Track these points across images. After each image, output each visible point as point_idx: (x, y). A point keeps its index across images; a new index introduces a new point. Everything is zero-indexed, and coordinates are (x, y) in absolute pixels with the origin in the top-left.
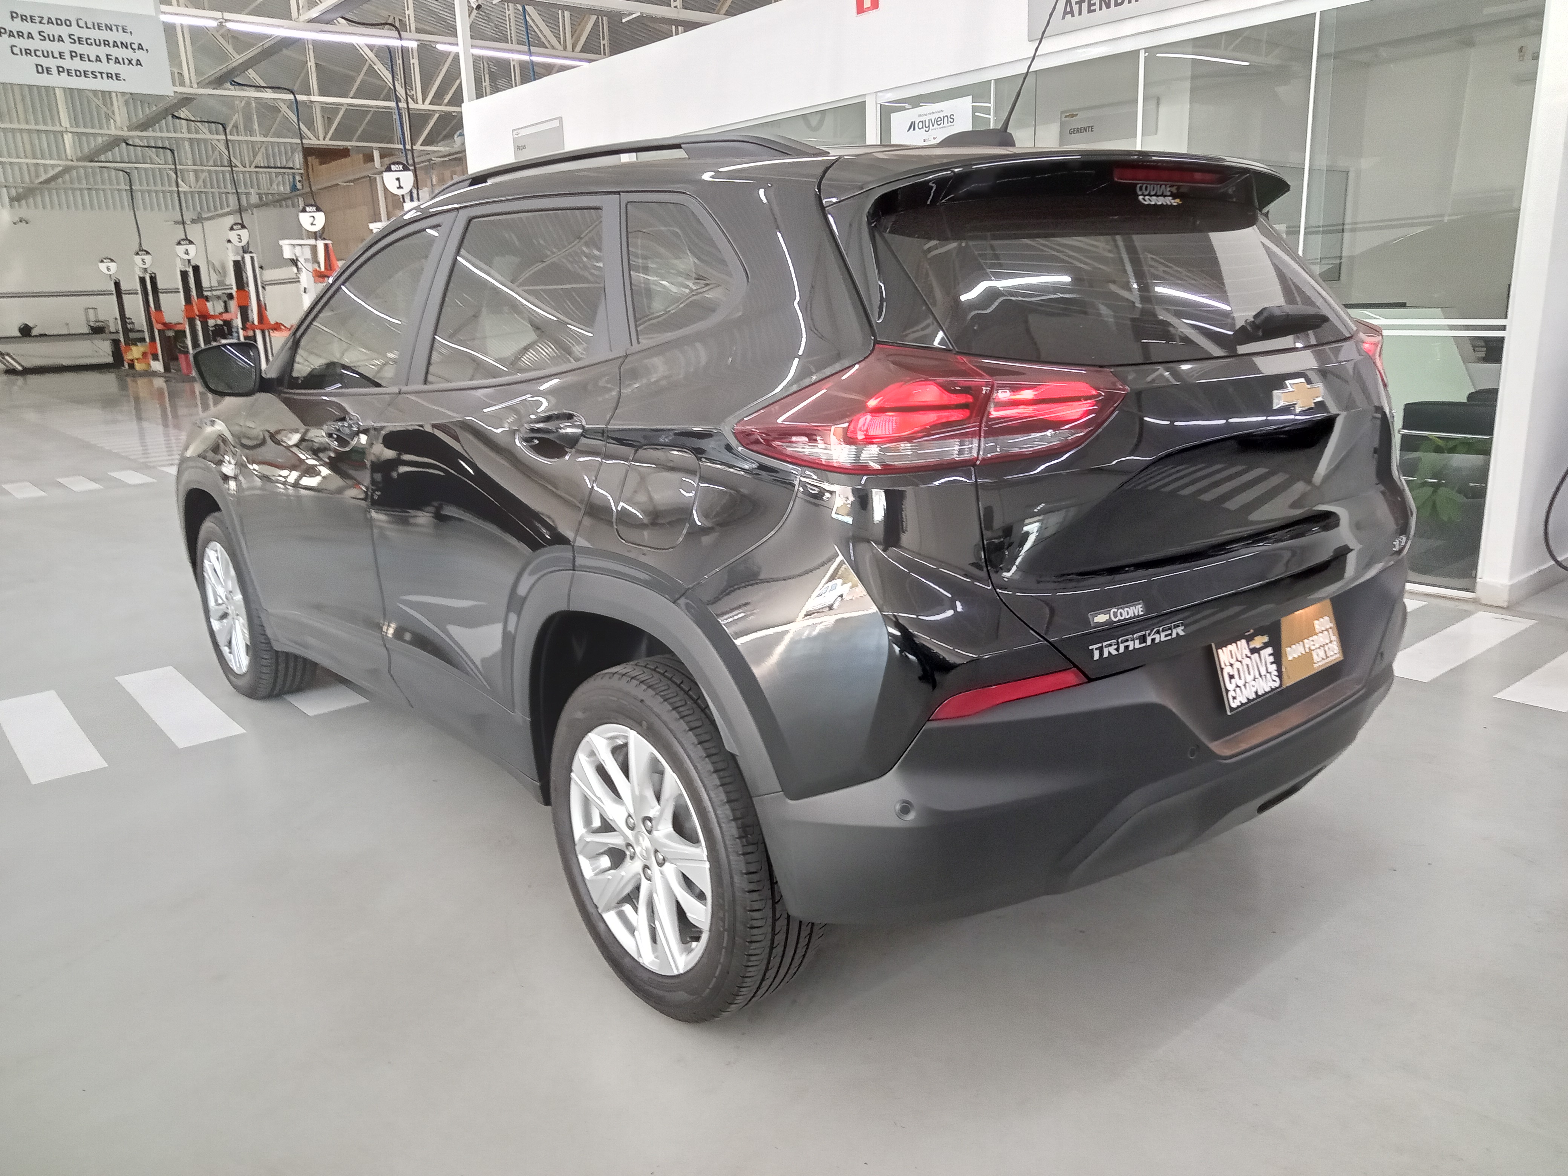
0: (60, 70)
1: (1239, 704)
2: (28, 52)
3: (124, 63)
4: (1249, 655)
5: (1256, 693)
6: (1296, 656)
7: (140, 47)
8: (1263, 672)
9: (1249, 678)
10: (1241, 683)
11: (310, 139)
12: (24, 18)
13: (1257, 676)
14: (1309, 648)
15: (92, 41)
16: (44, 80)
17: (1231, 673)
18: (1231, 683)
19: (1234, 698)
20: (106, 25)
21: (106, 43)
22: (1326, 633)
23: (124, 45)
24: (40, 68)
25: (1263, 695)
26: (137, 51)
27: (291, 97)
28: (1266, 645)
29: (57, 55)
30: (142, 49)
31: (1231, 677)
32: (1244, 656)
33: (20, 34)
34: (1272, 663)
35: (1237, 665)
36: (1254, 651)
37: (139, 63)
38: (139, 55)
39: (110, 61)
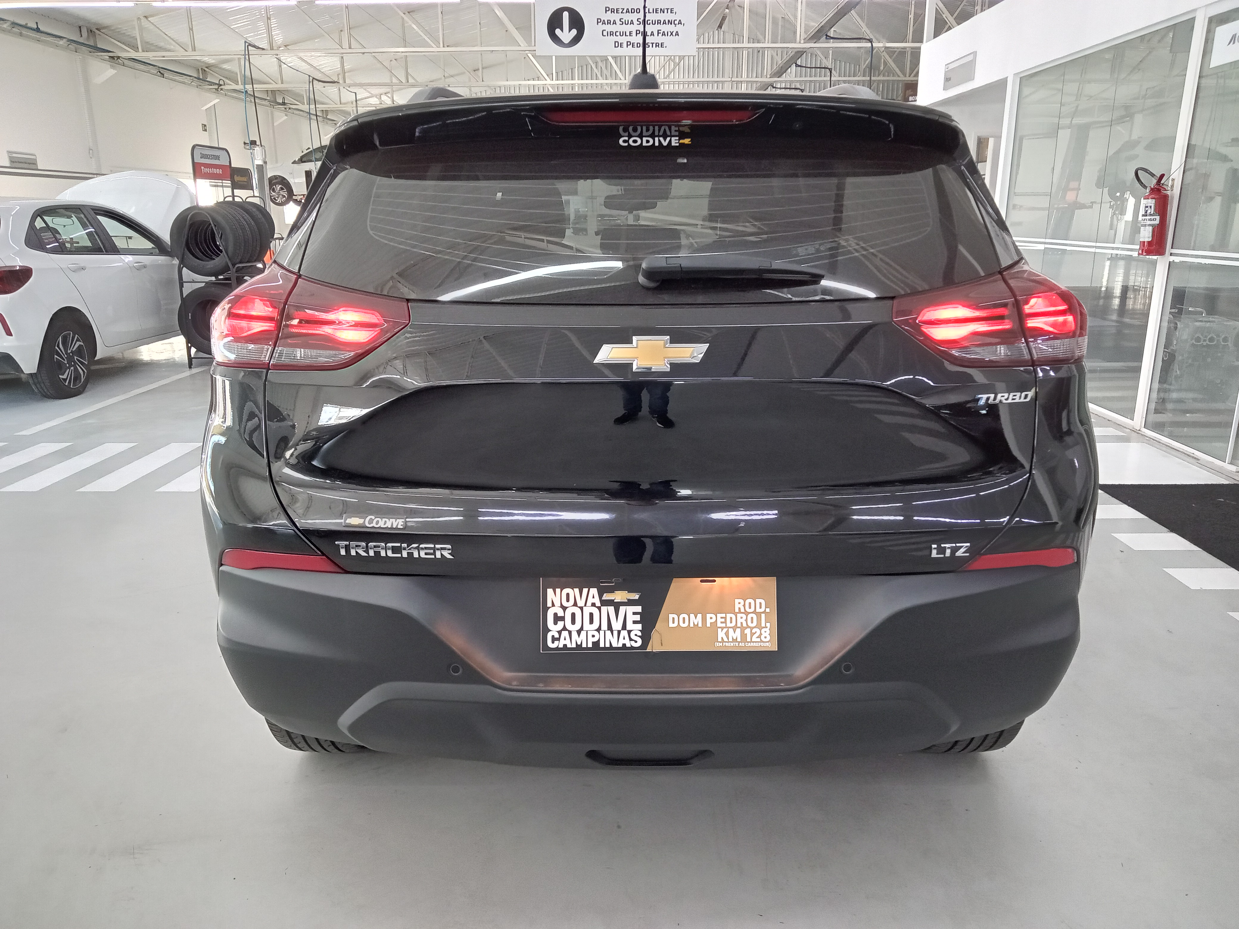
0: (628, 44)
2: (611, 34)
3: (668, 35)
4: (598, 604)
7: (680, 22)
11: (899, 76)
12: (613, 11)
13: (604, 626)
15: (651, 22)
16: (619, 52)
20: (661, 9)
21: (659, 22)
23: (670, 22)
24: (617, 44)
26: (677, 25)
27: (869, 45)
29: (628, 34)
30: (681, 23)
33: (609, 22)
37: (677, 34)
38: (679, 28)
39: (659, 34)
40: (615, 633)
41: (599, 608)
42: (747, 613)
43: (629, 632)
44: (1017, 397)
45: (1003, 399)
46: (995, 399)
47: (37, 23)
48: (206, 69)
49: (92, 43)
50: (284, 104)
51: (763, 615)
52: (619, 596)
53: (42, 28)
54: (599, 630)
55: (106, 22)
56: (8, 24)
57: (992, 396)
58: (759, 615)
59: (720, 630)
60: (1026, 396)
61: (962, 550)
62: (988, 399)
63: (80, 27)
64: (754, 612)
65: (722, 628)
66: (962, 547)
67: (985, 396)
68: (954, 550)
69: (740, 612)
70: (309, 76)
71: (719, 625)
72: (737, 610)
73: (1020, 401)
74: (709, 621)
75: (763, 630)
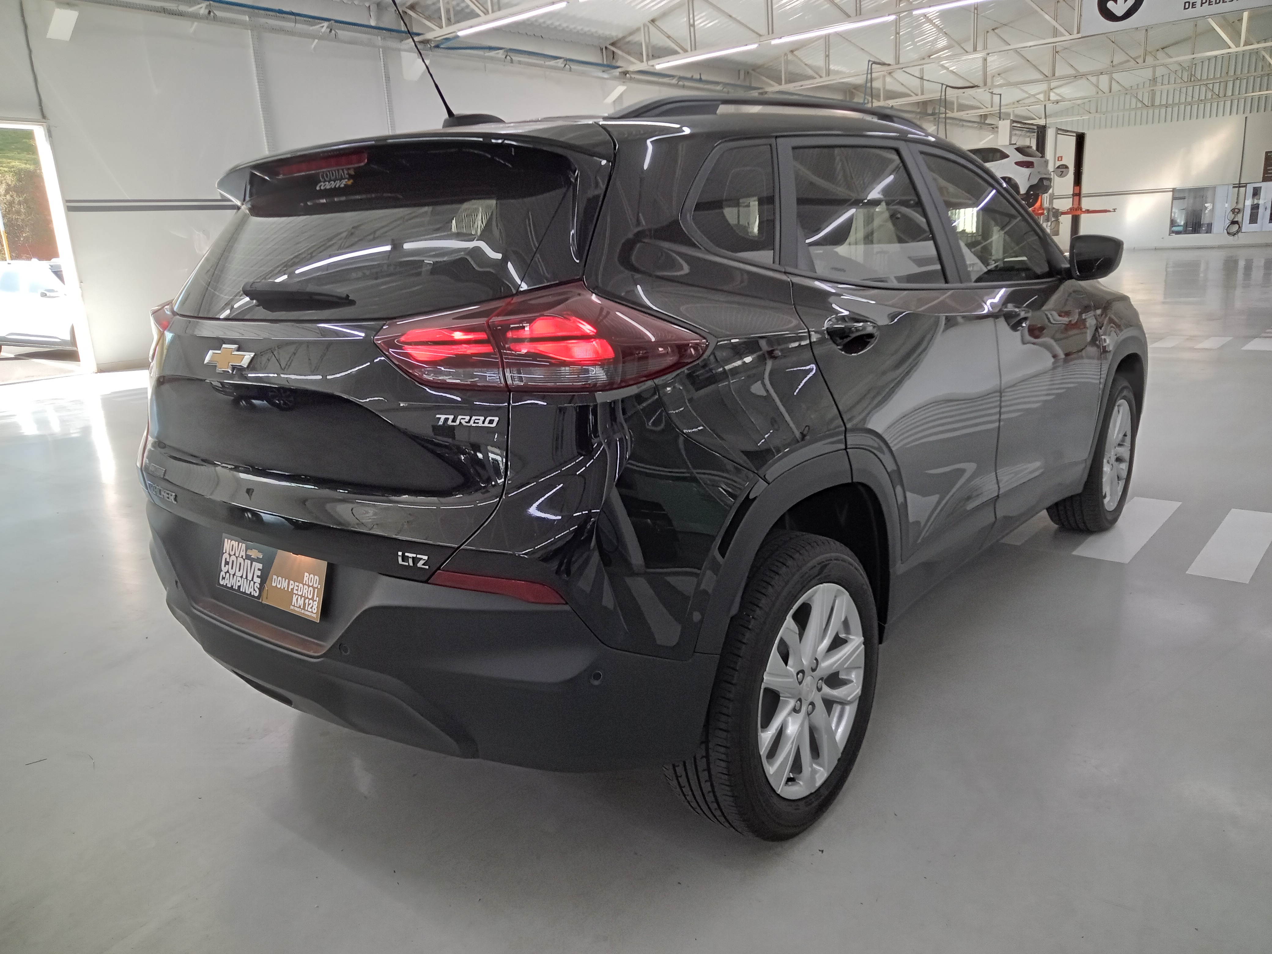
1: (225, 584)
4: (244, 557)
5: (239, 587)
6: (279, 586)
8: (250, 578)
9: (239, 574)
10: (232, 572)
13: (244, 576)
14: (292, 589)
17: (228, 560)
18: (225, 566)
19: (224, 578)
22: (311, 588)
25: (242, 592)
28: (258, 560)
31: (227, 563)
32: (240, 556)
34: (258, 577)
35: (233, 558)
36: (248, 557)
40: (248, 581)
41: (244, 560)
42: (309, 586)
43: (255, 583)
44: (481, 422)
45: (463, 421)
46: (454, 421)
47: (700, 74)
48: (853, 91)
49: (747, 84)
50: (933, 114)
51: (316, 590)
52: (254, 554)
53: (703, 78)
54: (242, 577)
55: (760, 62)
56: (676, 79)
57: (451, 417)
58: (314, 588)
59: (294, 595)
60: (491, 422)
61: (422, 562)
62: (447, 419)
63: (739, 71)
64: (312, 586)
65: (296, 594)
66: (421, 559)
67: (443, 417)
68: (415, 560)
69: (305, 584)
70: (942, 84)
71: (295, 592)
72: (304, 583)
73: (483, 425)
74: (291, 587)
75: (315, 602)
